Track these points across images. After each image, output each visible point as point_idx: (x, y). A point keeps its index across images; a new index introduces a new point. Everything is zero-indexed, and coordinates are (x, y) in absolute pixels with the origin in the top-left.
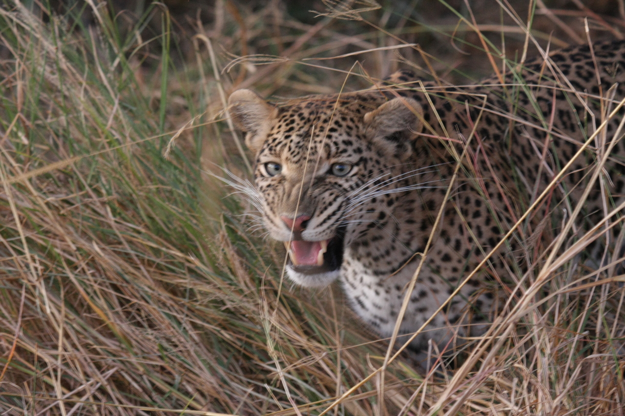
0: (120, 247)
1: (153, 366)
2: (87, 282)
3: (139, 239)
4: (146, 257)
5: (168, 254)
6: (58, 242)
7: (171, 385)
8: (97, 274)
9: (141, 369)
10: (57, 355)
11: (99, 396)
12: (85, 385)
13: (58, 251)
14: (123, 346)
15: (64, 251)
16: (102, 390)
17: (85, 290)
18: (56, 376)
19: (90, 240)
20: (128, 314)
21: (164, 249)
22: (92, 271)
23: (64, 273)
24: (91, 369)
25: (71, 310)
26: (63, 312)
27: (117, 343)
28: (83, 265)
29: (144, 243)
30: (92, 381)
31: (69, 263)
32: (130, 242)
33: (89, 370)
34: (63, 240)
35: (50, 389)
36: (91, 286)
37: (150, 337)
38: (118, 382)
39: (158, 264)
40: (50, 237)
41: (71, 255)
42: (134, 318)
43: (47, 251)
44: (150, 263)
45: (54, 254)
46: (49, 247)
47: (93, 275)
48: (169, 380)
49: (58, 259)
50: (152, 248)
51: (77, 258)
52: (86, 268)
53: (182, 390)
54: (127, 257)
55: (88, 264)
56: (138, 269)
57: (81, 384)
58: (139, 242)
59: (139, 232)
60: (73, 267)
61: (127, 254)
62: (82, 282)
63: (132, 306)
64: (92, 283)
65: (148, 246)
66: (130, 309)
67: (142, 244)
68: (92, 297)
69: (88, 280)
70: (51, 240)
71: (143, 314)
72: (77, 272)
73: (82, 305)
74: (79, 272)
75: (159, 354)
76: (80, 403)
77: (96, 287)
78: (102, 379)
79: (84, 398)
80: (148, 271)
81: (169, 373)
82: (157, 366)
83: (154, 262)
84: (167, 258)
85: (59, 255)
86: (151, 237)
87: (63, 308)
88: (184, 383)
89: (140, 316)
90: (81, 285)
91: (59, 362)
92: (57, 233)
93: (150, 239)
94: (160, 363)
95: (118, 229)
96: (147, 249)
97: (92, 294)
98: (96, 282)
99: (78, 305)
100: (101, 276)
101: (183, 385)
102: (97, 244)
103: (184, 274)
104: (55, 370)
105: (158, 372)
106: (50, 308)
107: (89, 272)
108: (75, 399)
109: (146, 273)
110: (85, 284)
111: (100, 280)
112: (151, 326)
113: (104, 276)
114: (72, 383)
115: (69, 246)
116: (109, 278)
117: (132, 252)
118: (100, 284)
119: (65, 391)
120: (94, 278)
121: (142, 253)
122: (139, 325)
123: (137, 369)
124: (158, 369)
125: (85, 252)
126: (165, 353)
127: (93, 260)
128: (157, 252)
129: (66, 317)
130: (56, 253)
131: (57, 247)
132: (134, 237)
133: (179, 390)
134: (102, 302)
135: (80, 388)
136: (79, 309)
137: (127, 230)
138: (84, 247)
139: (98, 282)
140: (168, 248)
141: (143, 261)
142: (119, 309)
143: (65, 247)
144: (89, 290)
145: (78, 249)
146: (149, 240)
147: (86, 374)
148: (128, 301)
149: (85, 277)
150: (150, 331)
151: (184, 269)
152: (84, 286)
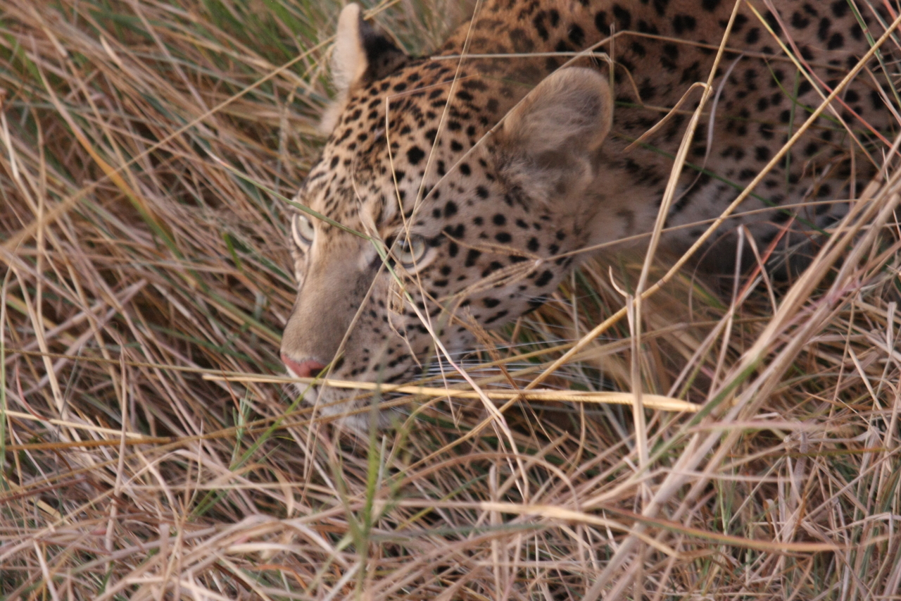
0: (151, 50)
1: (214, 277)
2: (89, 118)
3: (186, 36)
4: (200, 71)
5: (241, 62)
6: (31, 40)
7: (249, 312)
8: (107, 103)
9: (192, 282)
10: (34, 258)
11: (111, 332)
12: (86, 313)
13: (34, 58)
14: (160, 240)
15: (43, 56)
16: (118, 323)
17: (84, 131)
18: (32, 297)
19: (95, 36)
20: (167, 179)
21: (235, 54)
22: (97, 96)
23: (45, 102)
24: (98, 284)
25: (57, 169)
26: (43, 174)
27: (148, 236)
28: (83, 86)
29: (197, 42)
30: (98, 305)
31: (54, 80)
32: (170, 42)
33: (93, 286)
34: (40, 36)
35: (19, 322)
36: (96, 124)
37: (210, 222)
38: (149, 307)
39: (224, 83)
40: (17, 31)
41: (57, 65)
42: (180, 187)
43: (12, 58)
44: (208, 82)
45: (25, 63)
46: (16, 50)
47: (100, 105)
48: (245, 302)
49: (32, 72)
50: (211, 53)
51: (69, 70)
52: (85, 90)
53: (270, 322)
54: (164, 69)
55: (90, 85)
56: (186, 92)
57: (78, 311)
58: (186, 42)
59: (186, 22)
60: (62, 88)
61: (164, 64)
62: (77, 118)
63: (175, 163)
64: (100, 121)
65: (203, 48)
66: (172, 170)
67: (193, 45)
68: (99, 148)
69: (93, 115)
70: (20, 36)
71: (195, 179)
72: (69, 98)
73: (78, 160)
74: (74, 98)
75: (228, 255)
76: (76, 345)
77: (107, 127)
78: (116, 302)
79: (84, 338)
80: (204, 97)
81: (246, 292)
82: (221, 275)
83: (214, 80)
84: (241, 71)
85: (34, 63)
86: (210, 32)
87: (43, 166)
88: (273, 309)
89: (191, 182)
90: (77, 123)
91: (38, 271)
92: (30, 22)
93: (208, 35)
94: (226, 270)
95: (145, 15)
96: (204, 53)
97: (98, 141)
98: (105, 119)
99: (71, 162)
100: (116, 107)
101: (271, 313)
102: (110, 44)
103: (272, 102)
104: (30, 285)
105: (223, 288)
106: (17, 164)
107: (91, 99)
108: (66, 340)
109: (199, 100)
110: (85, 121)
111: (113, 114)
112: (212, 202)
113: (121, 109)
114: (59, 308)
115: (52, 48)
116: (128, 111)
117: (174, 61)
118: (114, 123)
119: (49, 324)
120: (103, 112)
121: (192, 62)
122: (189, 200)
123: (186, 283)
124: (225, 282)
125: (85, 60)
126: (241, 254)
127: (100, 76)
128: (221, 60)
129: (49, 182)
130: (27, 59)
131: (30, 51)
132: (174, 30)
133: (262, 321)
134: (117, 155)
135: (77, 319)
136: (74, 168)
137: (163, 17)
138: (82, 51)
139: (111, 119)
140: (241, 52)
141: (193, 77)
142: (149, 170)
143: (45, 51)
144: (93, 133)
145: (71, 54)
146: (205, 36)
147: (89, 294)
148: (167, 155)
149: (86, 109)
150: (208, 211)
151: (272, 93)
152: (82, 124)
